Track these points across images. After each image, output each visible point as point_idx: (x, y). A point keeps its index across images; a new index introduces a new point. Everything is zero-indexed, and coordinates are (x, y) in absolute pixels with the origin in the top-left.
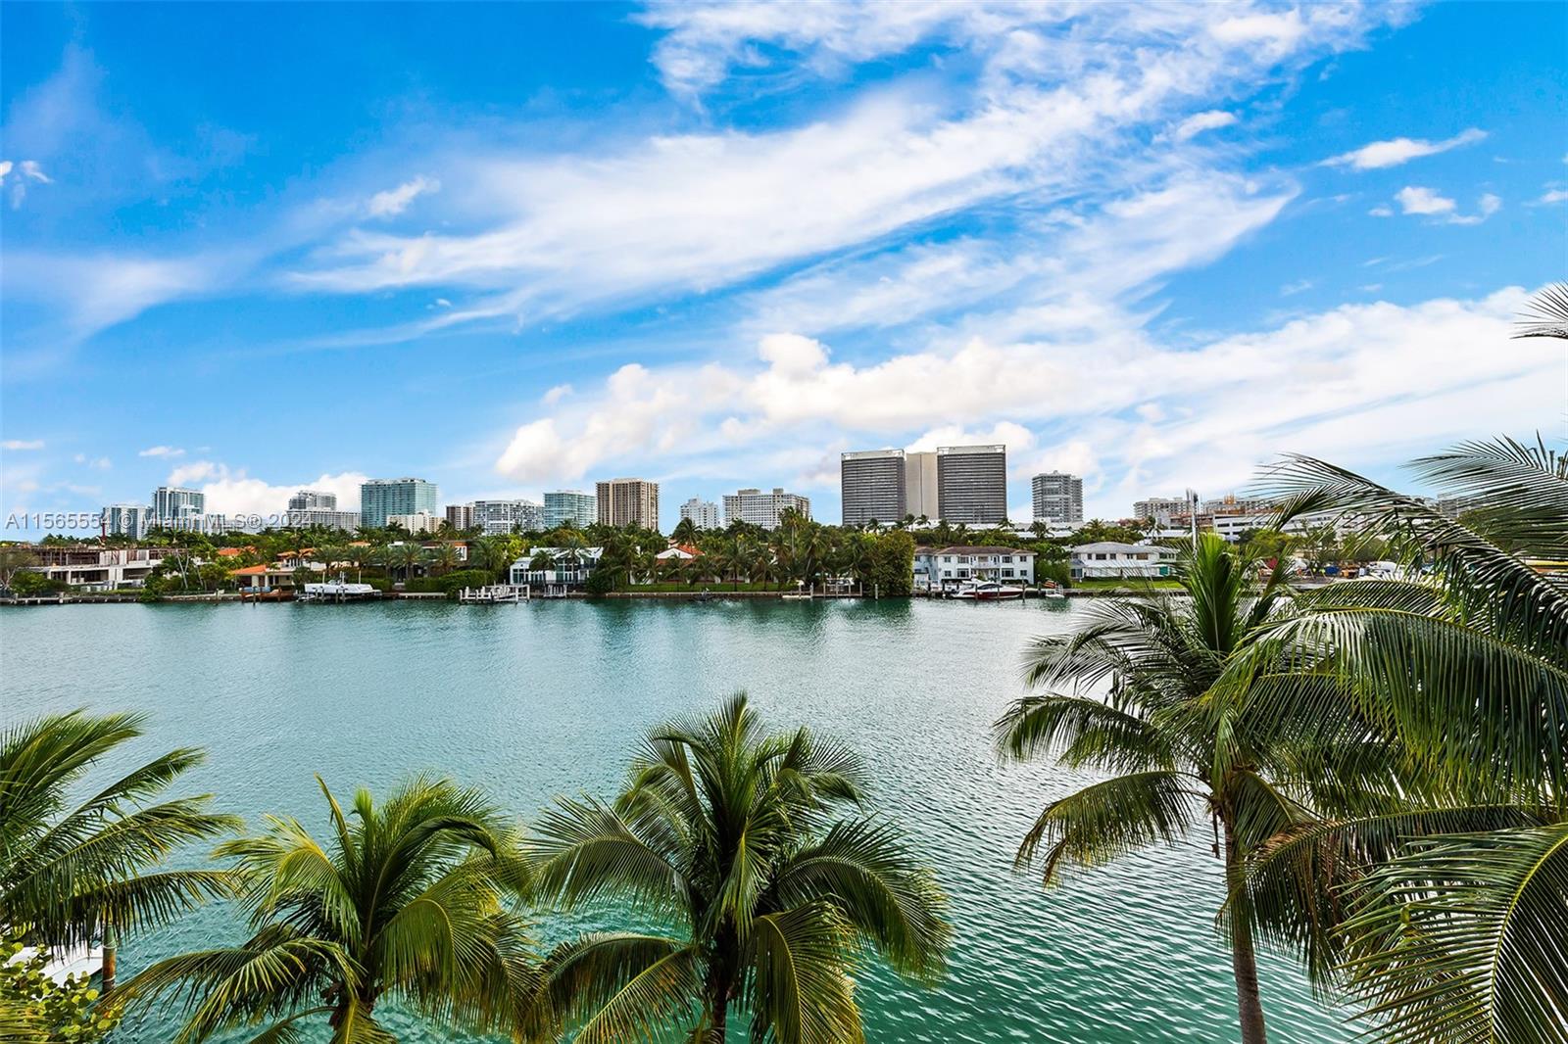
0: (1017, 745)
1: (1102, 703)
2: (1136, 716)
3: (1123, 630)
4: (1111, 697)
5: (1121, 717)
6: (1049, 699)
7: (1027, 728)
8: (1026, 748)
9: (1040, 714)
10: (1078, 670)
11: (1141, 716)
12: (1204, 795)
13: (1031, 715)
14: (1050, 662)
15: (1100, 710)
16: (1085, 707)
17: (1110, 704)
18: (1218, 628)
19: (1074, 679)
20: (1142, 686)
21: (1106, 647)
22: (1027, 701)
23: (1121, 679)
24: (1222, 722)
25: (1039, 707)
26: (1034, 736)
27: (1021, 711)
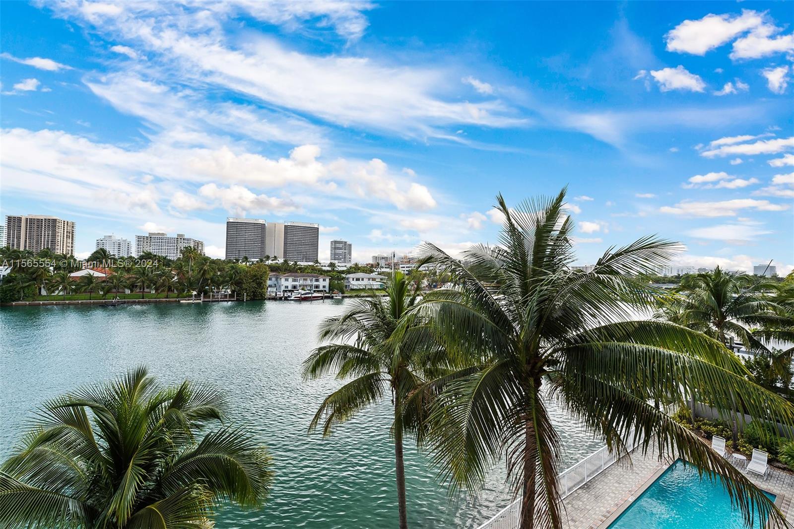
0: (314, 370)
1: (353, 346)
2: (366, 350)
3: (364, 312)
4: (357, 343)
5: (360, 351)
6: (330, 347)
7: (319, 362)
8: (318, 372)
9: (326, 354)
10: (343, 331)
11: (368, 350)
12: (389, 380)
13: (322, 355)
14: (332, 329)
15: (352, 349)
16: (346, 349)
17: (356, 346)
18: (397, 309)
19: (342, 336)
20: (369, 337)
21: (356, 320)
22: (321, 349)
23: (361, 334)
24: (397, 348)
25: (325, 351)
26: (323, 365)
27: (317, 354)
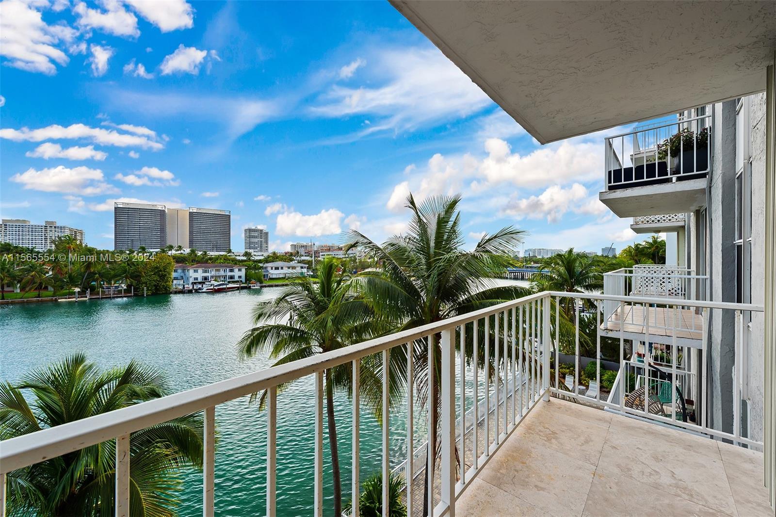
0: (249, 351)
1: (285, 325)
2: (298, 328)
3: (296, 294)
4: (289, 322)
5: (291, 329)
6: (264, 327)
7: (254, 342)
8: (253, 350)
9: (259, 335)
10: (276, 313)
11: (300, 328)
12: (320, 352)
13: (256, 335)
14: (264, 312)
15: (284, 328)
16: (278, 328)
17: (289, 325)
18: (326, 289)
19: (274, 317)
20: (300, 316)
21: (288, 302)
22: (254, 330)
23: (293, 314)
24: (329, 321)
25: (259, 331)
26: (257, 345)
27: (251, 335)
